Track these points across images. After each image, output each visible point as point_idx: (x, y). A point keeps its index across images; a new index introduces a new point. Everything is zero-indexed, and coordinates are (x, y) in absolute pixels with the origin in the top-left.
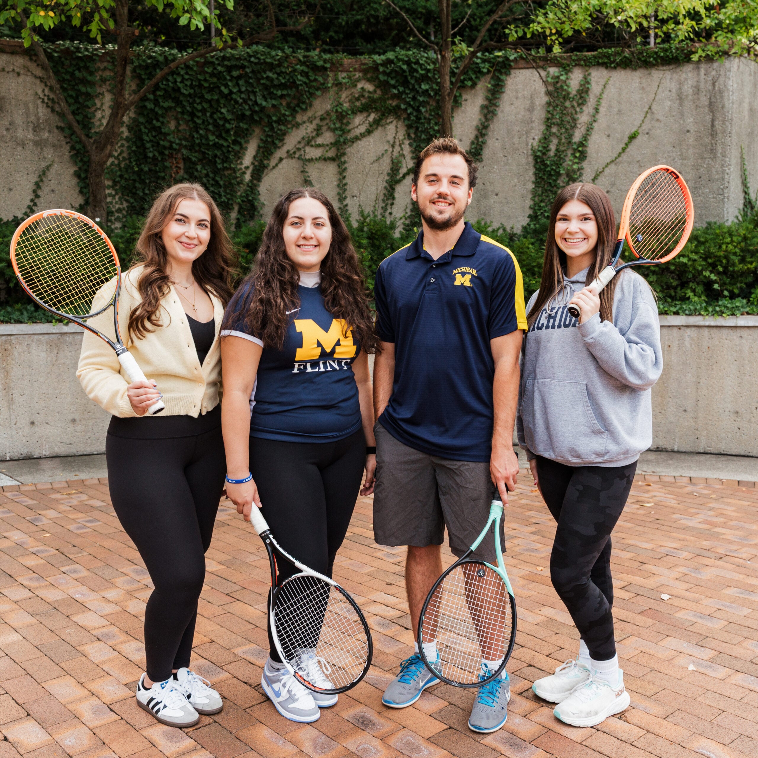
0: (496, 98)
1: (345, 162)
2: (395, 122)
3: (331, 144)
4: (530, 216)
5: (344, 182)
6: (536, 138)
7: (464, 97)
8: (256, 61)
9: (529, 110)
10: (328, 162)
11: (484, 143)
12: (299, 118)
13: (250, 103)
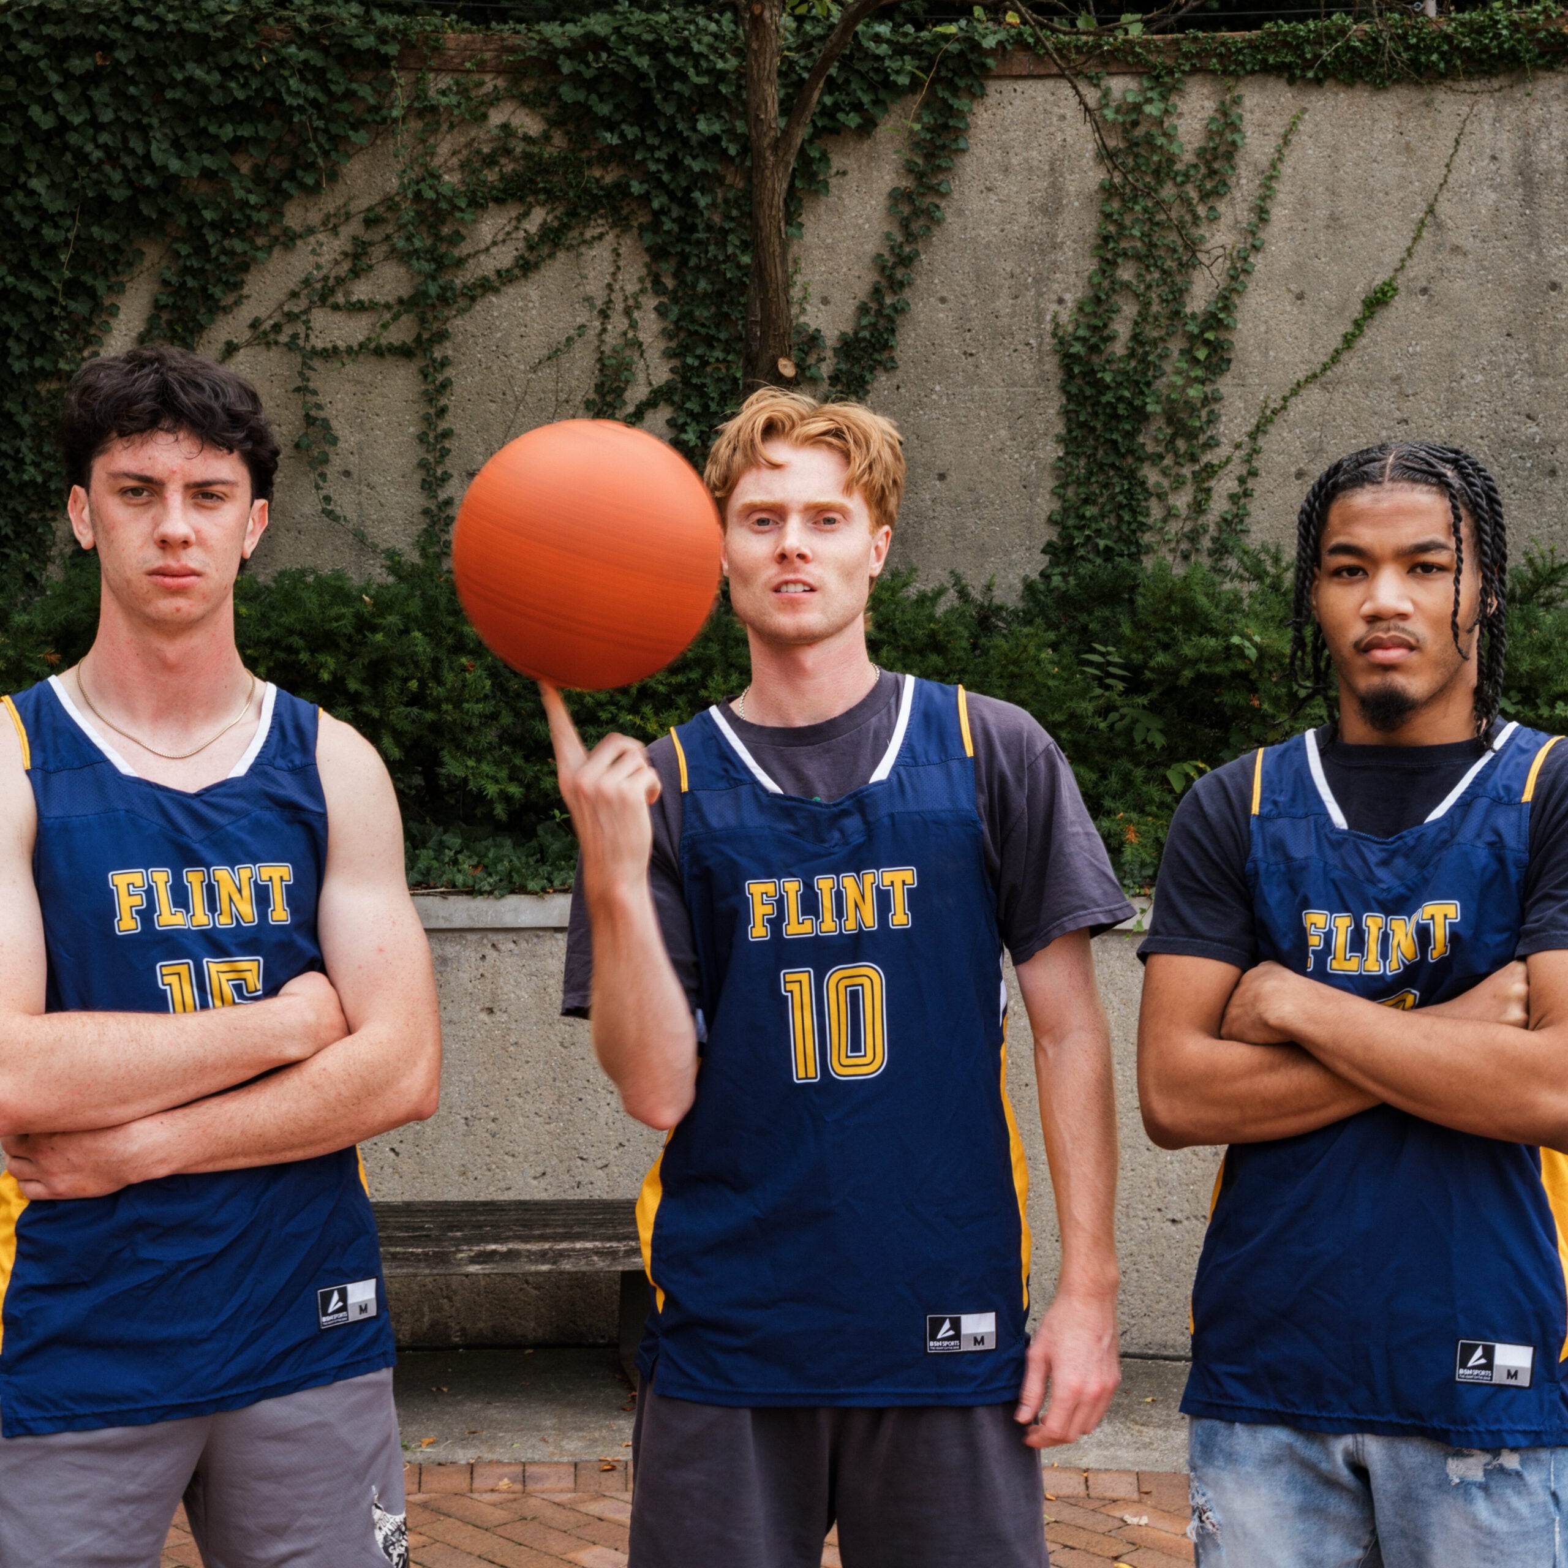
0: (939, 169)
1: (445, 363)
2: (610, 237)
3: (401, 301)
4: (1049, 549)
5: (443, 425)
6: (1068, 297)
7: (837, 162)
8: (153, 27)
9: (1044, 210)
10: (389, 359)
11: (900, 310)
12: (294, 216)
13: (128, 161)
